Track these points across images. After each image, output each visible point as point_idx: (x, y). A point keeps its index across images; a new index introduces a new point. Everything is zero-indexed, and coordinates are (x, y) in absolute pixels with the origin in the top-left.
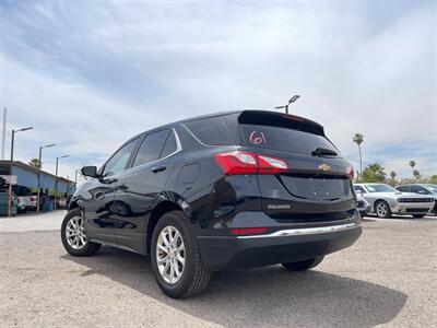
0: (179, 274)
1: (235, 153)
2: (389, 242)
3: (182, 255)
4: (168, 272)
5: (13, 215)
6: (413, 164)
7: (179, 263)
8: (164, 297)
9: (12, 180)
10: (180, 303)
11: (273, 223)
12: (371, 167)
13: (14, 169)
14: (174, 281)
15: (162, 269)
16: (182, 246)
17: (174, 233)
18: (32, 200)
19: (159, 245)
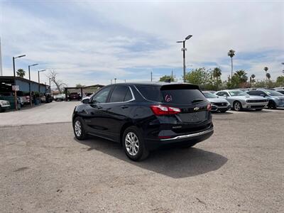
0: (137, 152)
1: (159, 106)
2: (234, 129)
3: (137, 144)
4: (131, 150)
5: (19, 109)
6: (266, 69)
7: (136, 148)
8: (129, 161)
9: (16, 88)
10: (137, 163)
11: (174, 133)
12: (238, 73)
13: (17, 82)
14: (134, 154)
15: (128, 149)
16: (137, 141)
17: (133, 136)
18: (27, 99)
19: (126, 140)
